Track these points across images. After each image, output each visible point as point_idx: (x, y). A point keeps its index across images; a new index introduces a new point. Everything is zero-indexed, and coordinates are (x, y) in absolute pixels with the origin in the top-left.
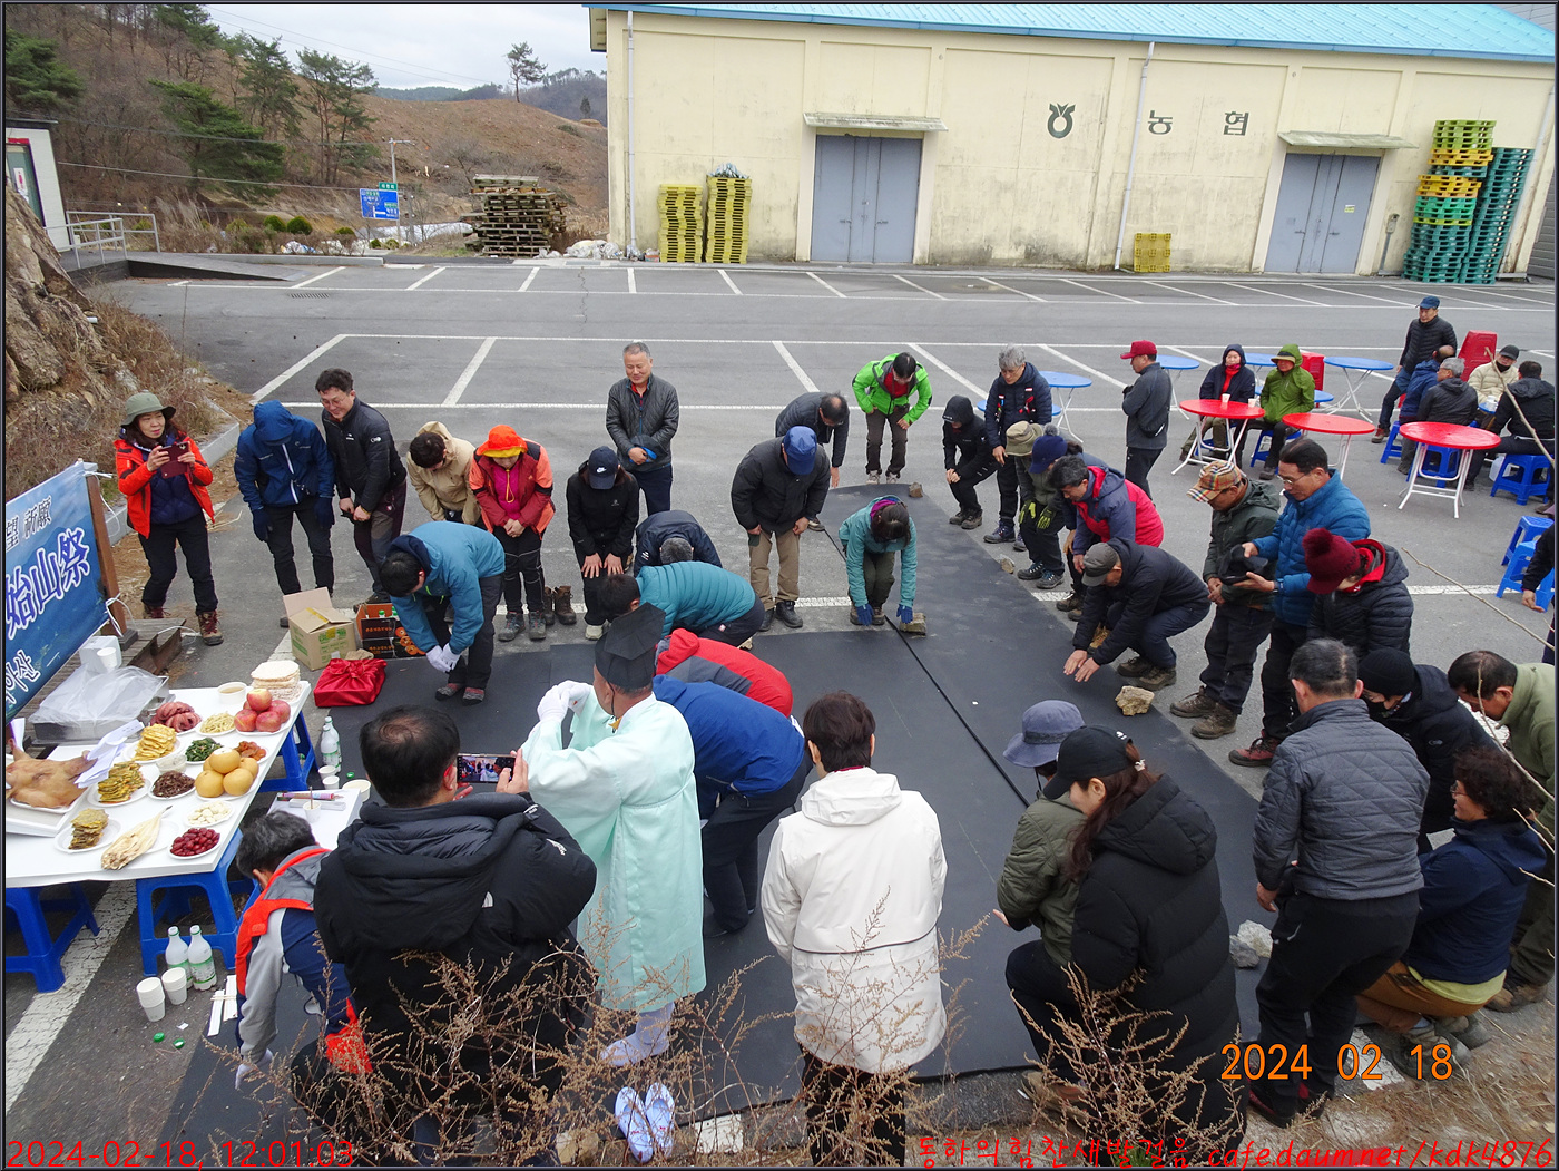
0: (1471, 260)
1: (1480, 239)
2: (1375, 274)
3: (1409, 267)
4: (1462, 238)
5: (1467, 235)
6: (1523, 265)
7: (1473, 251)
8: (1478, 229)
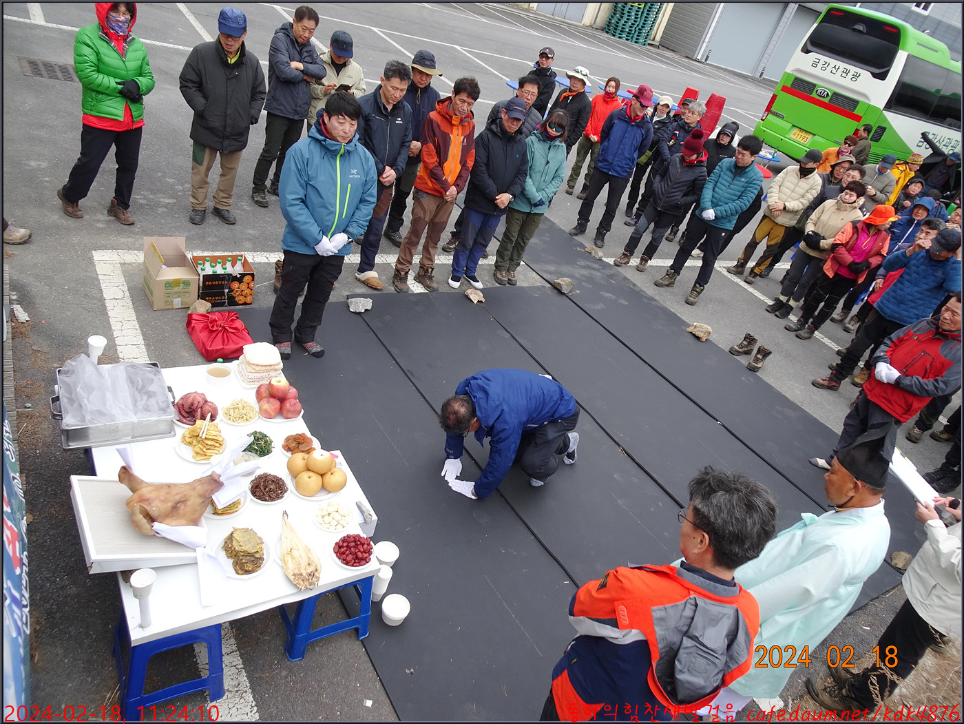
0: (639, 29)
1: (646, 17)
2: (591, 26)
3: (608, 26)
4: (637, 15)
5: (640, 13)
6: (658, 38)
7: (641, 24)
8: (646, 11)
